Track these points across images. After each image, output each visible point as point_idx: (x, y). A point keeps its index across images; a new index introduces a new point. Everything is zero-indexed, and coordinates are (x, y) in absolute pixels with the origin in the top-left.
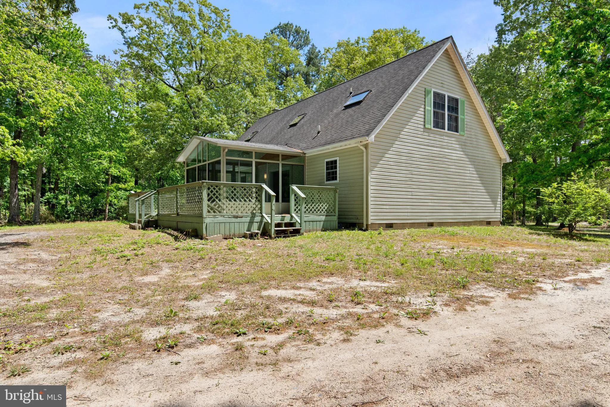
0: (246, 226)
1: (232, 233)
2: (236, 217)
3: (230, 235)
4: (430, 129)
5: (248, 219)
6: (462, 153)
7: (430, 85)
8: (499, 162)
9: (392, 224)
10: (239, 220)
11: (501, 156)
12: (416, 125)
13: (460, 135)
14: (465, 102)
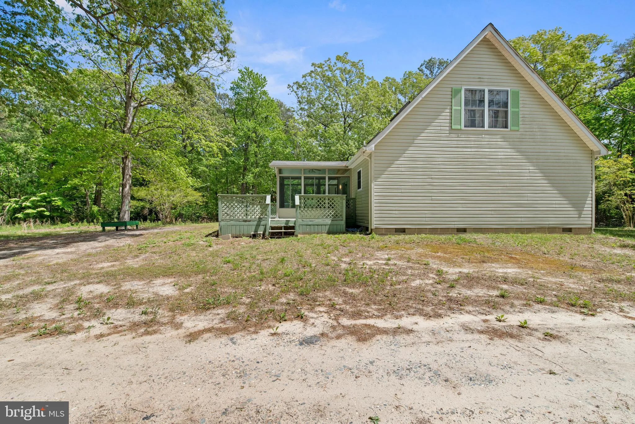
0: (254, 228)
1: (241, 234)
2: (246, 221)
3: (240, 235)
4: (461, 130)
5: (255, 223)
6: (513, 150)
7: (460, 83)
8: (591, 155)
9: (404, 229)
10: (247, 223)
11: (591, 148)
12: (439, 128)
13: (511, 130)
14: (520, 92)
